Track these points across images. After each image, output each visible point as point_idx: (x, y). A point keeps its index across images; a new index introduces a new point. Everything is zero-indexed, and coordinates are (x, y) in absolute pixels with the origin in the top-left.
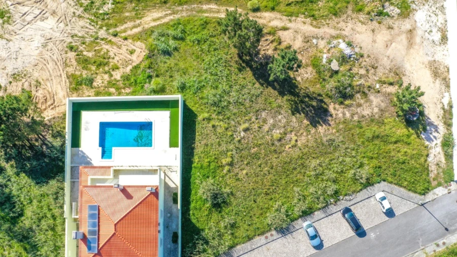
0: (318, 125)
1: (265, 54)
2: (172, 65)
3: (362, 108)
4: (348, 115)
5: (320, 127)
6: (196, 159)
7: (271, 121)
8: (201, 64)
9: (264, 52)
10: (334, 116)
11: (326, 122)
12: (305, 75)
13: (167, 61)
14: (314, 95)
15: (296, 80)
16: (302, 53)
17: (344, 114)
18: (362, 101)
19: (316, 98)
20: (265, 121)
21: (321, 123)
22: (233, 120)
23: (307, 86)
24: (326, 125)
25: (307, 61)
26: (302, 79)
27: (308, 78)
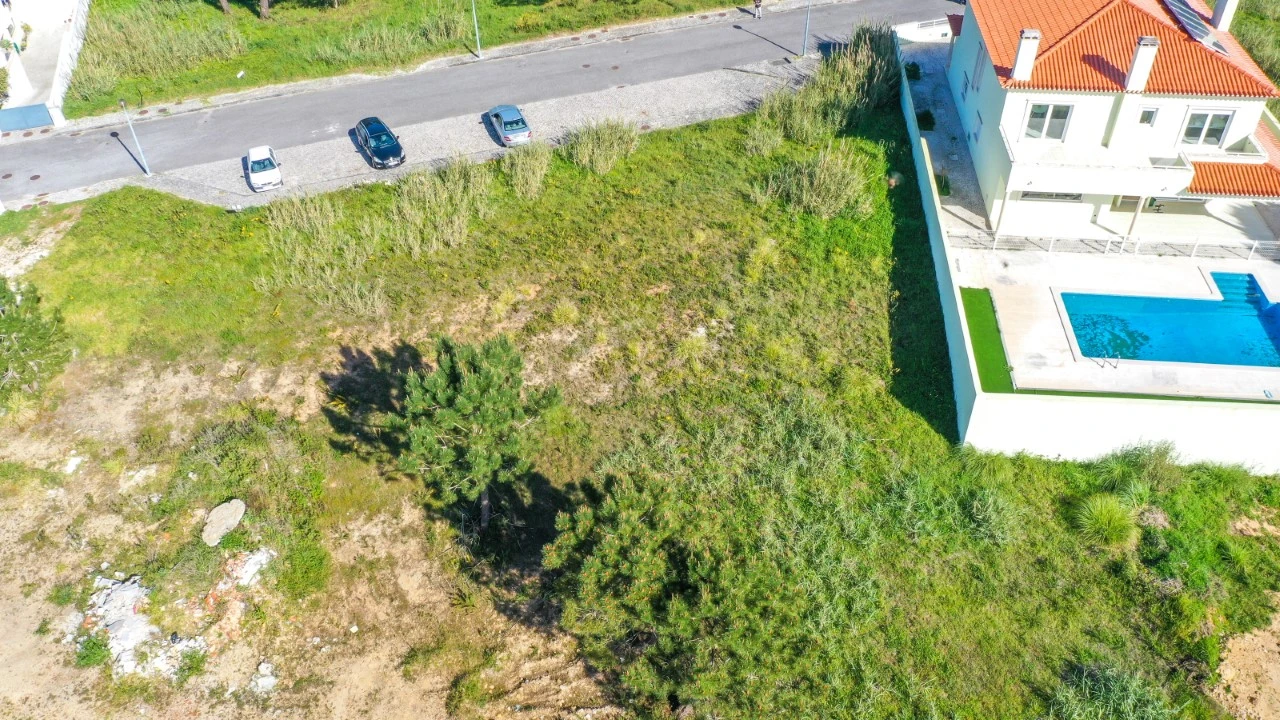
0: (392, 353)
1: (550, 636)
2: (1050, 620)
3: (188, 396)
4: (257, 380)
5: (385, 346)
6: (880, 265)
7: (575, 369)
8: (894, 612)
9: (555, 646)
10: (314, 377)
11: (356, 361)
12: (376, 531)
13: (1083, 642)
14: (365, 448)
15: (427, 507)
16: (354, 629)
17: (272, 383)
18: (172, 418)
19: (367, 438)
20: (601, 370)
21: (375, 360)
22: (733, 377)
23: (385, 486)
24: (360, 352)
25: (343, 592)
26: (396, 515)
27: (369, 519)
